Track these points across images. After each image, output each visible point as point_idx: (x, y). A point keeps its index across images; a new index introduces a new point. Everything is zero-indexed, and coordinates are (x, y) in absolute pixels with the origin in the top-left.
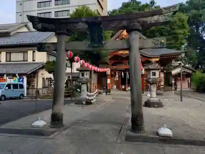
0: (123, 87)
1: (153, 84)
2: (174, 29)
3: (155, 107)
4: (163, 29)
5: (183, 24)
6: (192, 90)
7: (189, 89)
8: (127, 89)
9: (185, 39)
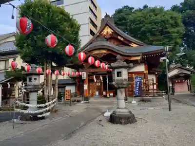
0: (104, 93)
1: (119, 88)
2: (166, 28)
3: (121, 123)
4: (154, 28)
5: (176, 22)
6: (193, 94)
7: (189, 93)
8: (108, 95)
9: (180, 38)
